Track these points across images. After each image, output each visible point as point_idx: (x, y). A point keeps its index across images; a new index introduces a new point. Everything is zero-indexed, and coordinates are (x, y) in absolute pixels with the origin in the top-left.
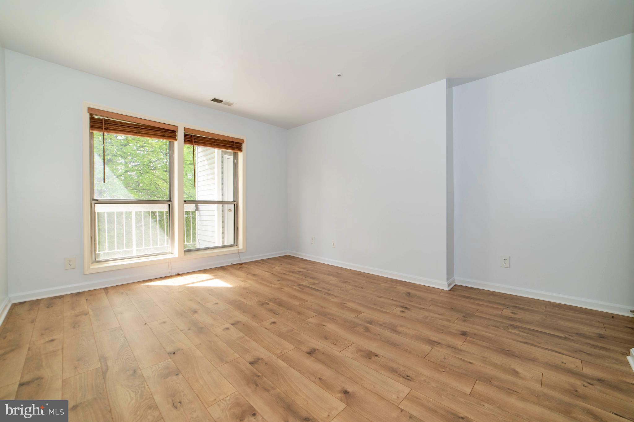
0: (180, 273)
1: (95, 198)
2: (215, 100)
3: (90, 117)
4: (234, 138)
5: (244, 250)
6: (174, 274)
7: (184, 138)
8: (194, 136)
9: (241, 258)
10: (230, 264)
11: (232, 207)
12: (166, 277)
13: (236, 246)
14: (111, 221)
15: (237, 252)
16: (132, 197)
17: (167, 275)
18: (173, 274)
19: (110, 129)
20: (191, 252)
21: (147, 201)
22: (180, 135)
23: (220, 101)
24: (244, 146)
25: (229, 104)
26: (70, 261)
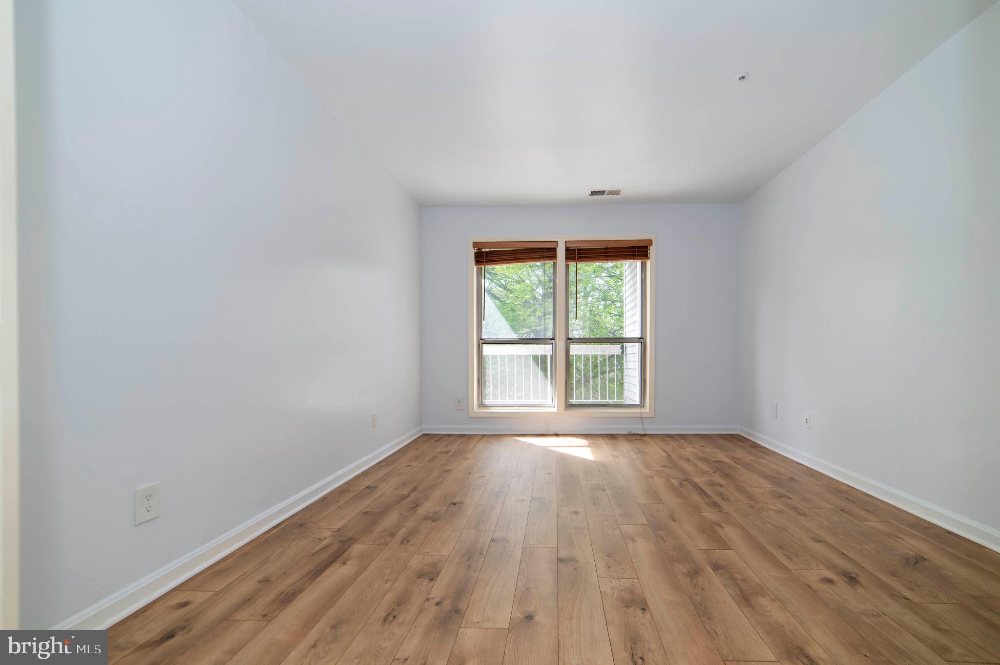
0: (558, 433)
1: (483, 338)
2: (594, 193)
3: (476, 253)
4: (637, 240)
5: (652, 415)
6: (552, 433)
7: (566, 255)
8: (578, 249)
9: (645, 426)
10: (627, 433)
11: (637, 346)
12: (542, 435)
13: (643, 407)
14: (495, 363)
15: (639, 415)
16: (514, 336)
17: (544, 433)
18: (549, 433)
19: (491, 261)
20: (575, 408)
21: (525, 340)
22: (561, 253)
23: (602, 193)
24: (652, 251)
25: (617, 193)
26: (459, 402)
